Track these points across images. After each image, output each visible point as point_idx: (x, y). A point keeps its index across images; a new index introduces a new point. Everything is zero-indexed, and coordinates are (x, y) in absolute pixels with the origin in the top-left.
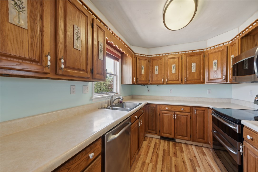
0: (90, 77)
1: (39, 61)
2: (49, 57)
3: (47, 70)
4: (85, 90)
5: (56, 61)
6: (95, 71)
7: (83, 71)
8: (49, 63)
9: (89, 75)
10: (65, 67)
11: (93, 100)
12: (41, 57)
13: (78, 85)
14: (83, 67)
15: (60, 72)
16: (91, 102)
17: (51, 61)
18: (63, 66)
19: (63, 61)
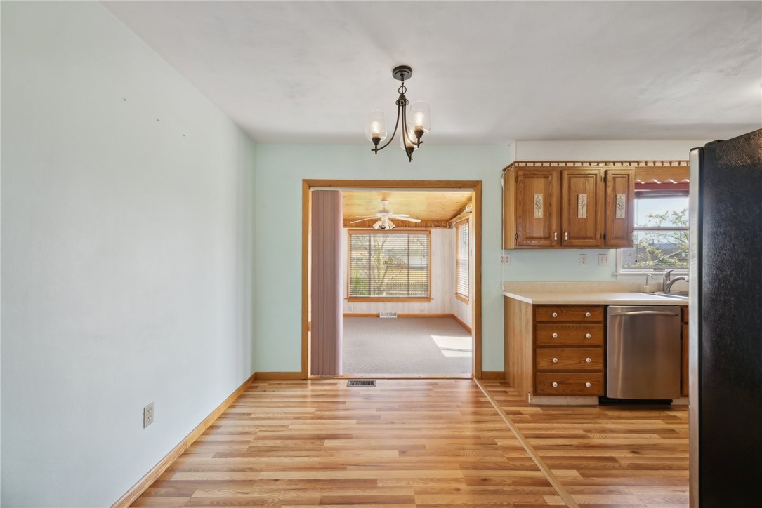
0: (600, 244)
1: (549, 238)
2: (556, 234)
3: (554, 244)
4: (602, 260)
5: (561, 236)
6: (608, 236)
7: (591, 238)
8: (556, 239)
9: (600, 241)
10: (569, 238)
11: (618, 277)
12: (550, 234)
13: (592, 253)
14: (590, 234)
15: (565, 244)
16: (614, 279)
17: (557, 236)
18: (566, 238)
19: (566, 234)
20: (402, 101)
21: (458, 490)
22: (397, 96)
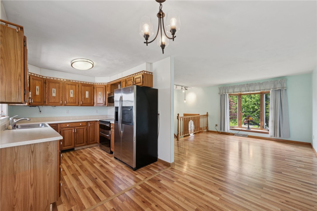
20: (161, 15)
21: (156, 206)
22: (158, 11)
